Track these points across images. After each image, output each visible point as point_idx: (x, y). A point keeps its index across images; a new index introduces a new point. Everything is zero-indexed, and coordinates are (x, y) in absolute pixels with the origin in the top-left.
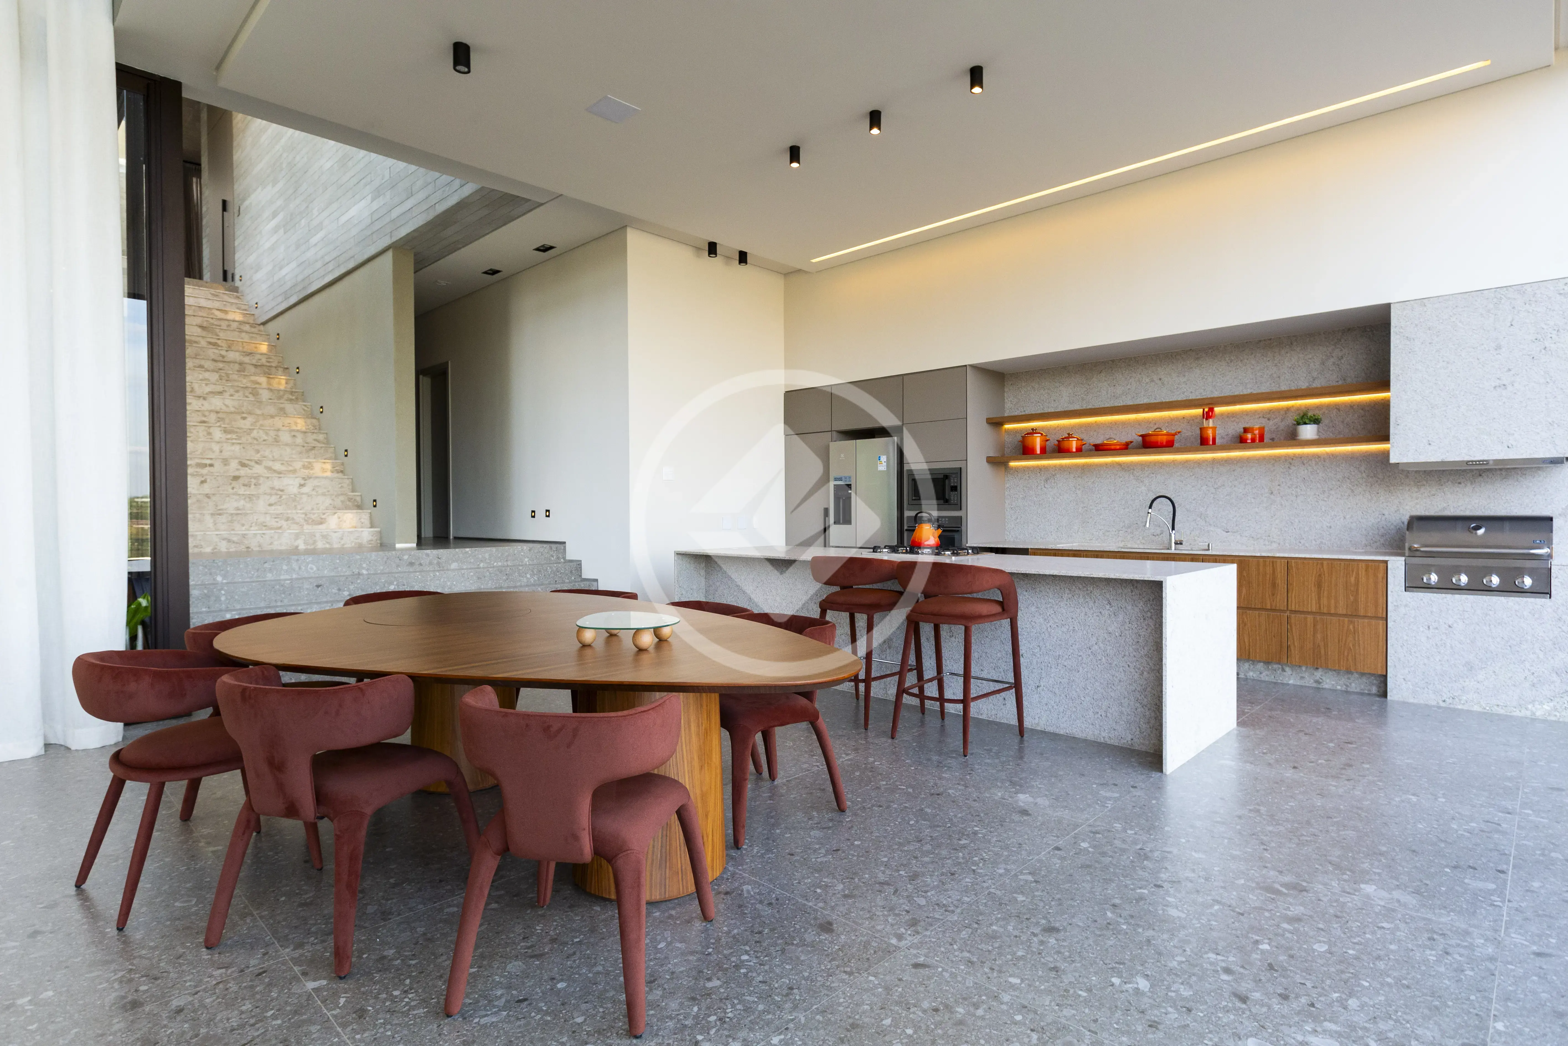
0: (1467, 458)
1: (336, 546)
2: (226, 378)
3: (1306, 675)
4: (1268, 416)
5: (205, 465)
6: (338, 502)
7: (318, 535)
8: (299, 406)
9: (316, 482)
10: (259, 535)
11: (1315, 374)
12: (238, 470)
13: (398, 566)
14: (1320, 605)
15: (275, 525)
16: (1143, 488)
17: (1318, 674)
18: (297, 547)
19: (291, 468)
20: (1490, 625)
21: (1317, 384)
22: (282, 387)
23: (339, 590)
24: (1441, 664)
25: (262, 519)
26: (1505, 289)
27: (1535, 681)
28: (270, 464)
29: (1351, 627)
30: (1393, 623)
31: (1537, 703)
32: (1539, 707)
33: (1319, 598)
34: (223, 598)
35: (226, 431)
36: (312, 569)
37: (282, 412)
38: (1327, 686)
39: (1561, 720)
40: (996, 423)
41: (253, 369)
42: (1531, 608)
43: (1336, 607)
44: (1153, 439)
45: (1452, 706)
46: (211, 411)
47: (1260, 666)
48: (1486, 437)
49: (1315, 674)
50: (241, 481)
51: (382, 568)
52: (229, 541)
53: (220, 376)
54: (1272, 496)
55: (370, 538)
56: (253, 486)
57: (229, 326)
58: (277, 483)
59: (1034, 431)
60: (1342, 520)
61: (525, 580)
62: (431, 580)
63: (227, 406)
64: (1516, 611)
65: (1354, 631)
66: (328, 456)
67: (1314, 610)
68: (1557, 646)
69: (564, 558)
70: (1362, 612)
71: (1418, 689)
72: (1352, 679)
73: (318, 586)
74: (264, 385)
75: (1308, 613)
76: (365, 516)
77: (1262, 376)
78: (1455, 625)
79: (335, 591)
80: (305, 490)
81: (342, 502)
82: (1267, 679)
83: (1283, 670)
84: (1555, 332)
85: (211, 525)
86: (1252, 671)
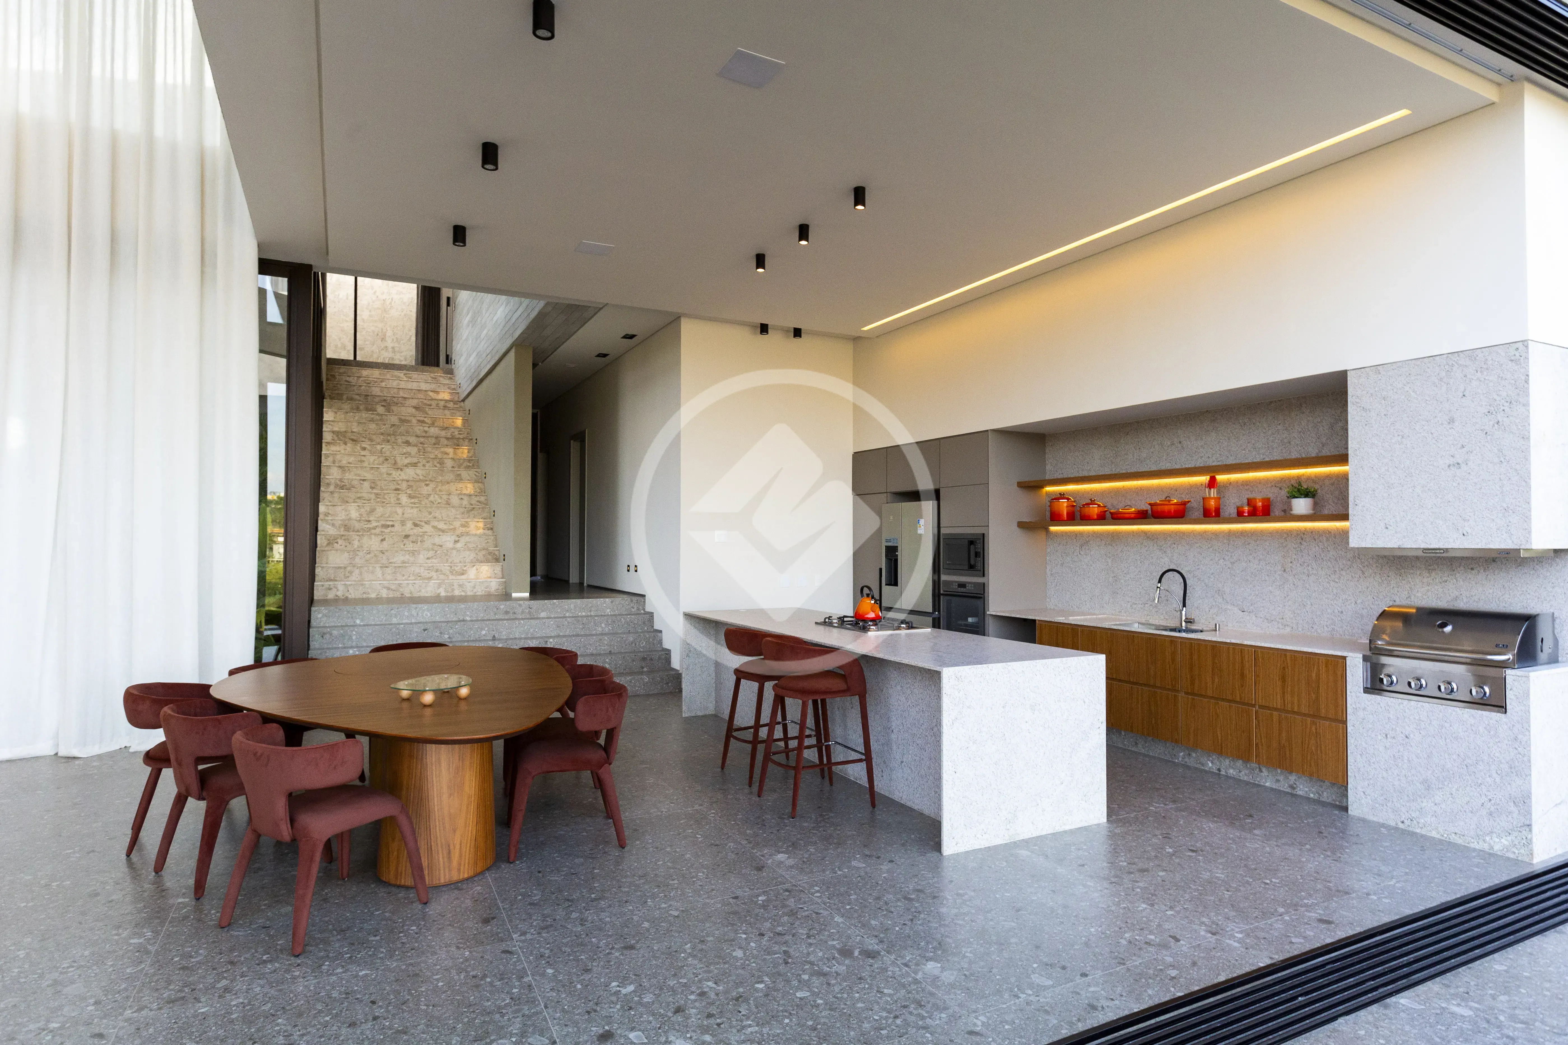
0: (1423, 546)
1: (469, 593)
2: (423, 451)
3: (1281, 778)
4: (1280, 485)
5: (388, 526)
6: (481, 556)
7: (455, 584)
8: (472, 472)
9: (467, 539)
10: (410, 585)
11: (1324, 440)
12: (412, 529)
13: (495, 614)
14: (1284, 701)
15: (428, 576)
16: (1166, 559)
17: (1292, 778)
18: (439, 594)
19: (452, 527)
20: (1446, 739)
21: (1326, 452)
22: (465, 456)
23: (441, 633)
24: (1399, 780)
25: (417, 570)
26: (1456, 354)
27: (1492, 809)
28: (436, 524)
29: (1313, 728)
30: (1352, 728)
31: (1495, 835)
32: (1497, 840)
33: (1284, 693)
34: (354, 637)
35: (410, 497)
36: (427, 615)
37: (459, 478)
38: (1300, 793)
39: (1519, 859)
40: (1032, 486)
41: (446, 442)
42: (1486, 723)
43: (1299, 706)
44: (1159, 508)
45: (1411, 829)
46: (403, 480)
47: (1240, 763)
48: (1441, 522)
49: (1290, 778)
50: (411, 538)
51: (482, 615)
52: (388, 589)
53: (419, 449)
54: (1285, 575)
55: (497, 587)
56: (419, 543)
57: (437, 404)
58: (437, 540)
59: (1062, 496)
60: (1353, 604)
61: (600, 629)
62: (516, 627)
63: (418, 475)
64: (1471, 725)
65: (1316, 732)
66: (485, 515)
67: (1279, 707)
68: (1513, 770)
69: (644, 609)
70: (1323, 713)
71: (1377, 805)
72: (1324, 787)
73: (425, 630)
74: (451, 455)
75: (1276, 709)
76: (498, 568)
77: (1273, 442)
78: (1412, 736)
79: (437, 634)
80: (459, 545)
81: (484, 556)
82: (1246, 778)
83: (1261, 771)
84: (1508, 404)
85: (380, 575)
86: (1233, 768)
